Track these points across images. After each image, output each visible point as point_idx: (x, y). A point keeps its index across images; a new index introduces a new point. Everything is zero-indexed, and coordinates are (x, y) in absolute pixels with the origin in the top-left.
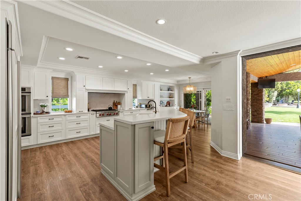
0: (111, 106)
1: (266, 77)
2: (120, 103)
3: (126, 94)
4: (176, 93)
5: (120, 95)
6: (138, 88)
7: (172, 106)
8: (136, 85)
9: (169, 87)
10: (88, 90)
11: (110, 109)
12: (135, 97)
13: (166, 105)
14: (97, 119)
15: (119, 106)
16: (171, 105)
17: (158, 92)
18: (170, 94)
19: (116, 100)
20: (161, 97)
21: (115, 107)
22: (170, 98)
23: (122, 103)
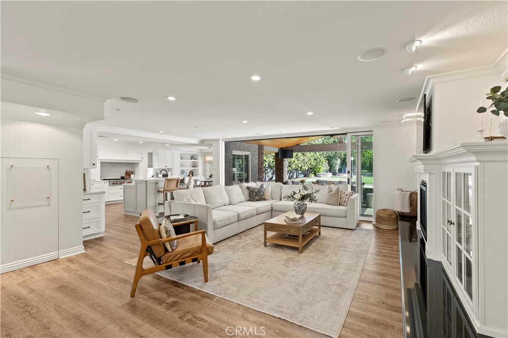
0: (124, 176)
1: (287, 147)
2: (133, 173)
3: (140, 163)
4: (200, 162)
5: (133, 164)
6: (154, 157)
7: (195, 176)
8: (152, 153)
9: (192, 155)
10: (100, 160)
11: (122, 178)
12: (150, 166)
13: (188, 174)
14: (110, 187)
15: (132, 176)
16: (194, 174)
17: (178, 161)
18: (194, 162)
19: (129, 169)
20: (182, 166)
21: (127, 176)
22: (193, 167)
23: (136, 172)
